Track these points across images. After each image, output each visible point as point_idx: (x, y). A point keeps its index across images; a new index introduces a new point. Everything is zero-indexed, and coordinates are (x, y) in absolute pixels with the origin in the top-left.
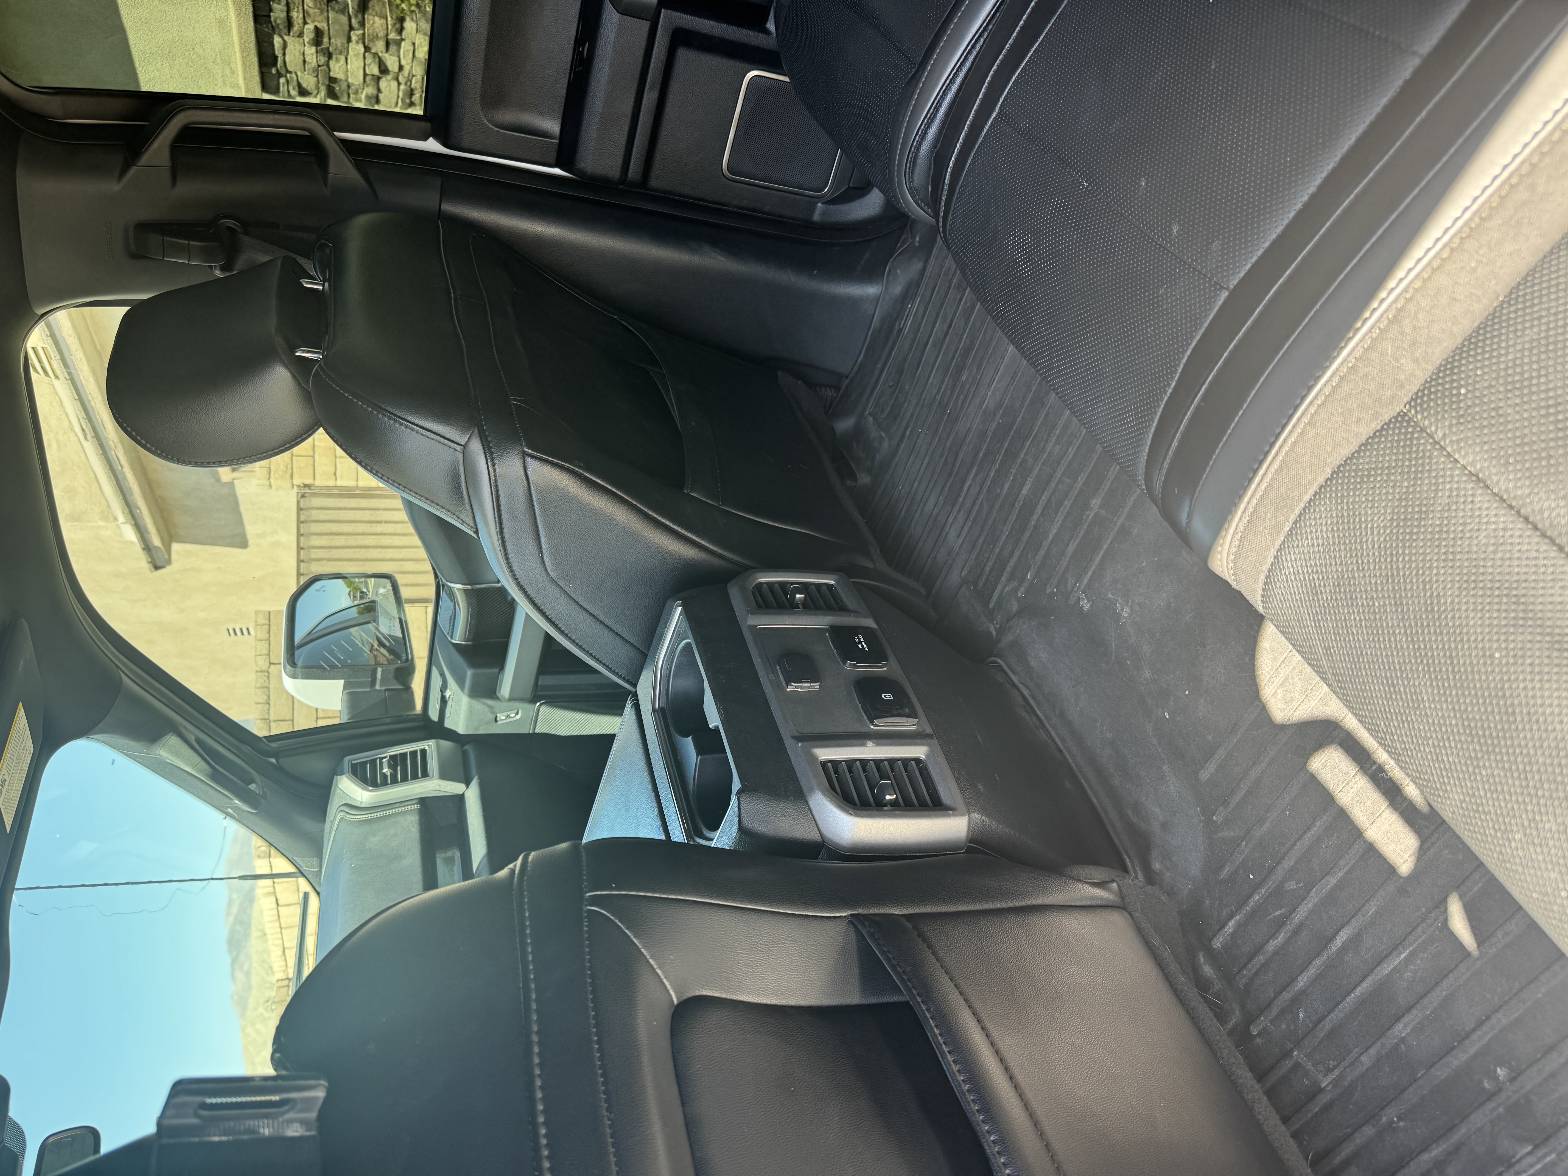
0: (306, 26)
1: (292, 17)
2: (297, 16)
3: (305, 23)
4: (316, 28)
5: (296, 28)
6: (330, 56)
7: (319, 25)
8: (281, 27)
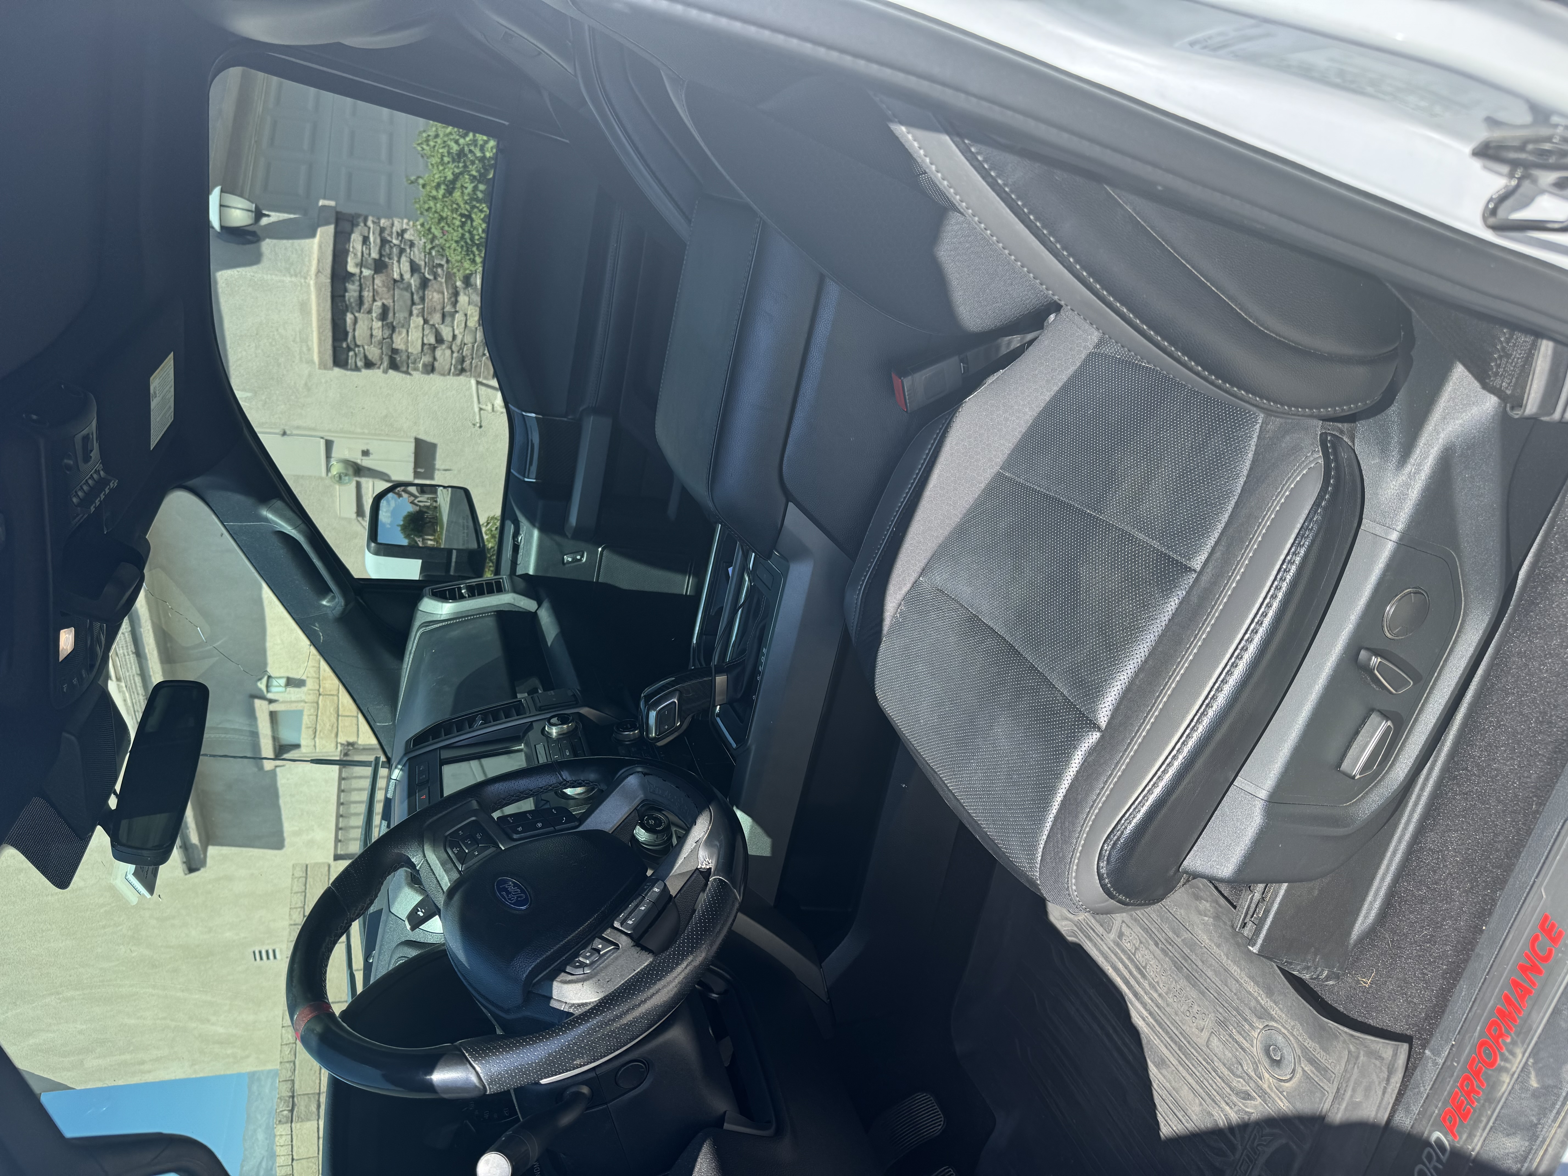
0: (375, 304)
1: (363, 296)
2: (367, 294)
3: (374, 300)
4: (383, 305)
5: (366, 306)
6: (393, 329)
7: (385, 302)
8: (353, 305)
